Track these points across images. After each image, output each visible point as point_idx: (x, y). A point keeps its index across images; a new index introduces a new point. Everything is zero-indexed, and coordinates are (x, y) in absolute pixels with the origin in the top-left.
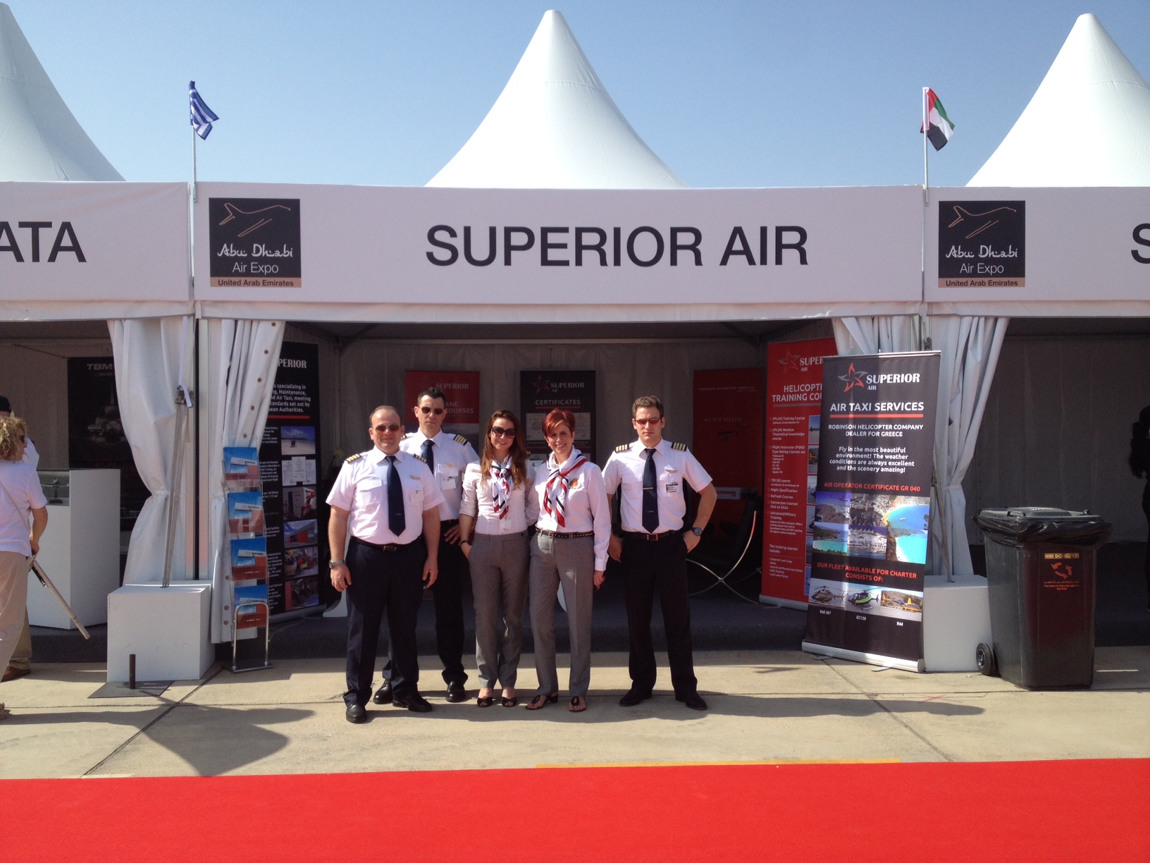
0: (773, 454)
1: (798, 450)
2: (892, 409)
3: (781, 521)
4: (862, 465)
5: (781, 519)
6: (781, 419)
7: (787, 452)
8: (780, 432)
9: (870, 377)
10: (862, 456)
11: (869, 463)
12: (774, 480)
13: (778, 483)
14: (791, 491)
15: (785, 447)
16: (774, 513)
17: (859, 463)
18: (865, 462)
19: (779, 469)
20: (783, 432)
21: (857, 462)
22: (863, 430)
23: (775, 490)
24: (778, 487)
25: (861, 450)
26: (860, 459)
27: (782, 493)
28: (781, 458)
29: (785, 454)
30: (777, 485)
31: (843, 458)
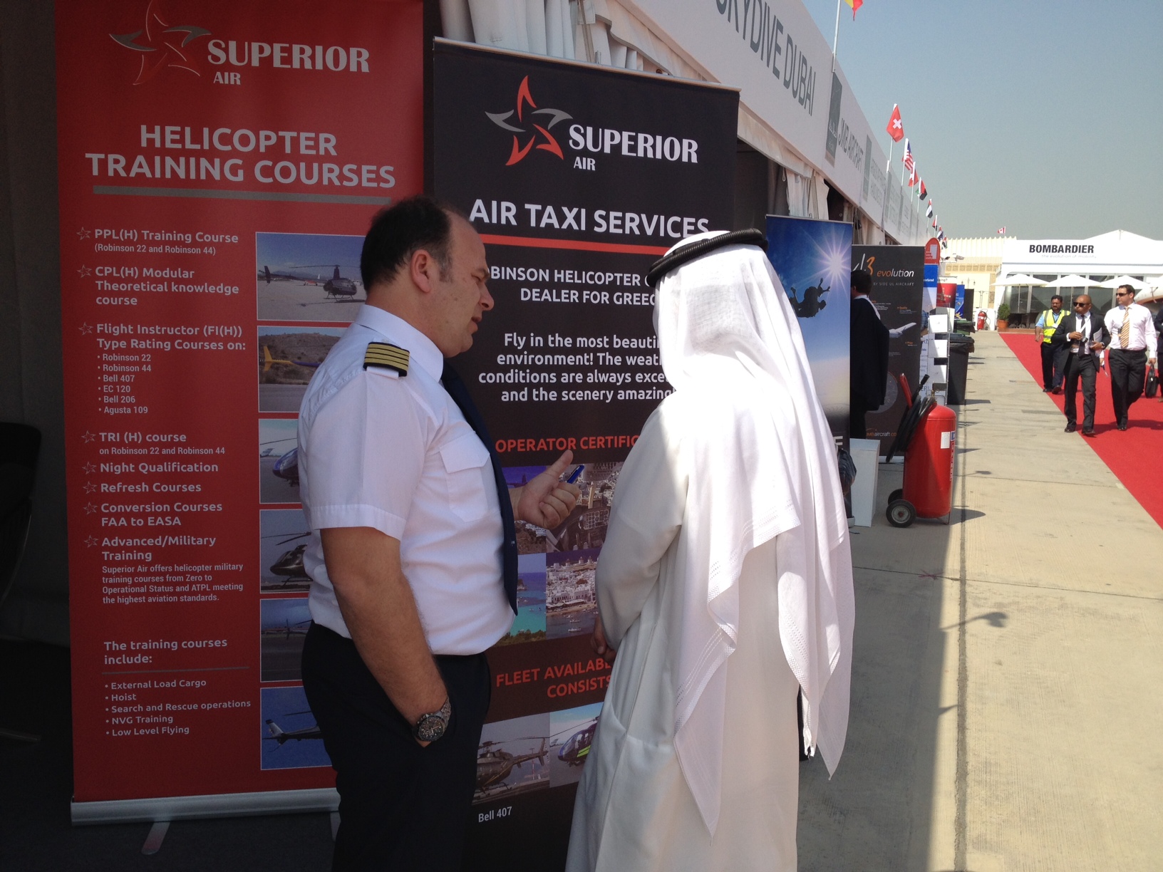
0: (102, 351)
1: (214, 338)
2: (637, 232)
3: (150, 564)
4: (573, 386)
5: (149, 557)
6: (131, 234)
7: (167, 346)
8: (129, 280)
9: (577, 130)
10: (570, 360)
11: (590, 379)
12: (112, 437)
13: (133, 445)
14: (190, 468)
15: (156, 330)
16: (116, 542)
17: (565, 378)
18: (579, 378)
19: (132, 399)
20: (141, 279)
21: (559, 377)
22: (571, 287)
23: (118, 470)
24: (136, 460)
25: (568, 342)
26: (569, 369)
27: (150, 479)
28: (140, 364)
29: (155, 352)
30: (123, 451)
31: (516, 366)
